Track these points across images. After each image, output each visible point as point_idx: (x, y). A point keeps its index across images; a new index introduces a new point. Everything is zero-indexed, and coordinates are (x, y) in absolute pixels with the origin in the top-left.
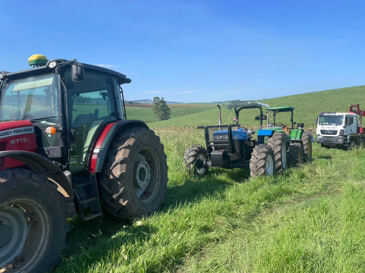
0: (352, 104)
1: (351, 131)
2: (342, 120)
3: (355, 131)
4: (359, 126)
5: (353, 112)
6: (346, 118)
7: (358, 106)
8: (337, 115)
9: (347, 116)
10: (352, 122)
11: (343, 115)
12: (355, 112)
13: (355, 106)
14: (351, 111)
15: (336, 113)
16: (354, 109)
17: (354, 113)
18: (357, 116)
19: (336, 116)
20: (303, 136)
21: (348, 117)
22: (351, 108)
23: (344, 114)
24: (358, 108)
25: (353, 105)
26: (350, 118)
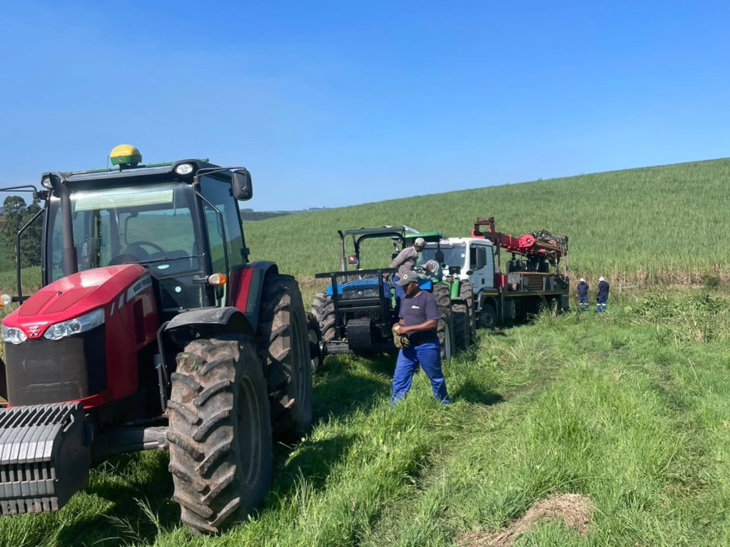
0: (478, 218)
1: (483, 282)
2: (463, 256)
3: (490, 283)
4: (497, 271)
5: (484, 237)
6: (473, 251)
7: (491, 221)
8: (451, 244)
9: (473, 244)
10: (483, 263)
11: (464, 242)
12: (487, 235)
13: (485, 223)
14: (477, 233)
15: (450, 239)
16: (482, 229)
17: (486, 238)
18: (492, 246)
19: (448, 245)
20: (461, 291)
21: (475, 249)
22: (477, 226)
23: (467, 241)
24: (493, 228)
25: (480, 220)
26: (480, 250)
